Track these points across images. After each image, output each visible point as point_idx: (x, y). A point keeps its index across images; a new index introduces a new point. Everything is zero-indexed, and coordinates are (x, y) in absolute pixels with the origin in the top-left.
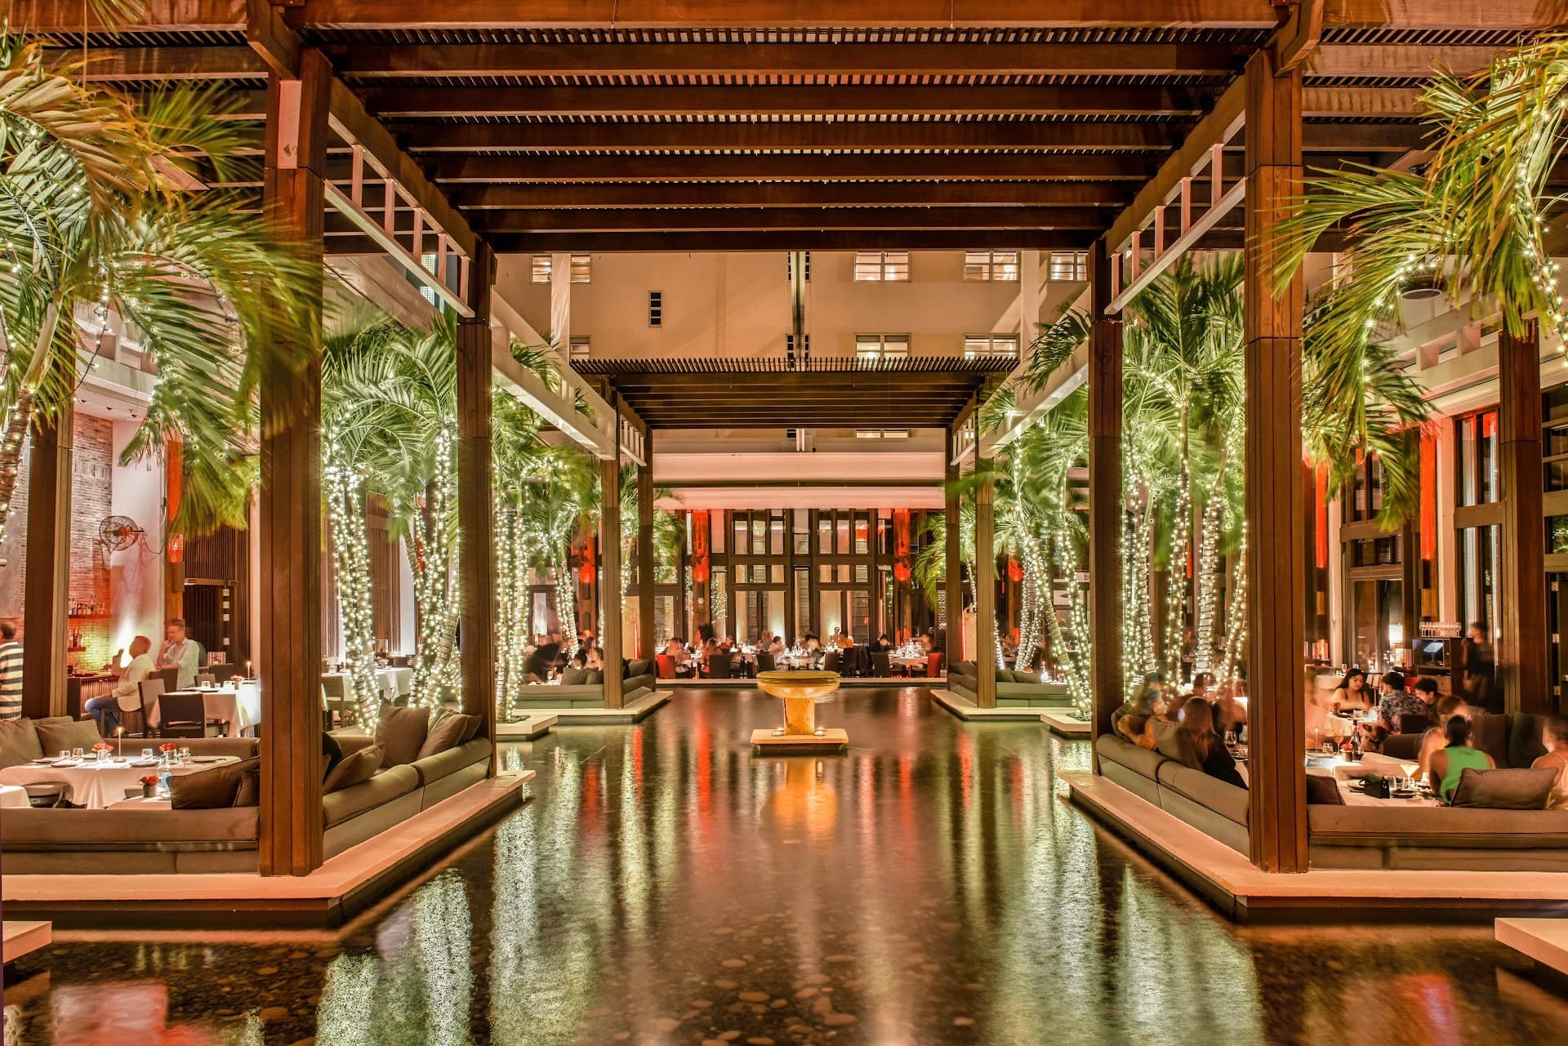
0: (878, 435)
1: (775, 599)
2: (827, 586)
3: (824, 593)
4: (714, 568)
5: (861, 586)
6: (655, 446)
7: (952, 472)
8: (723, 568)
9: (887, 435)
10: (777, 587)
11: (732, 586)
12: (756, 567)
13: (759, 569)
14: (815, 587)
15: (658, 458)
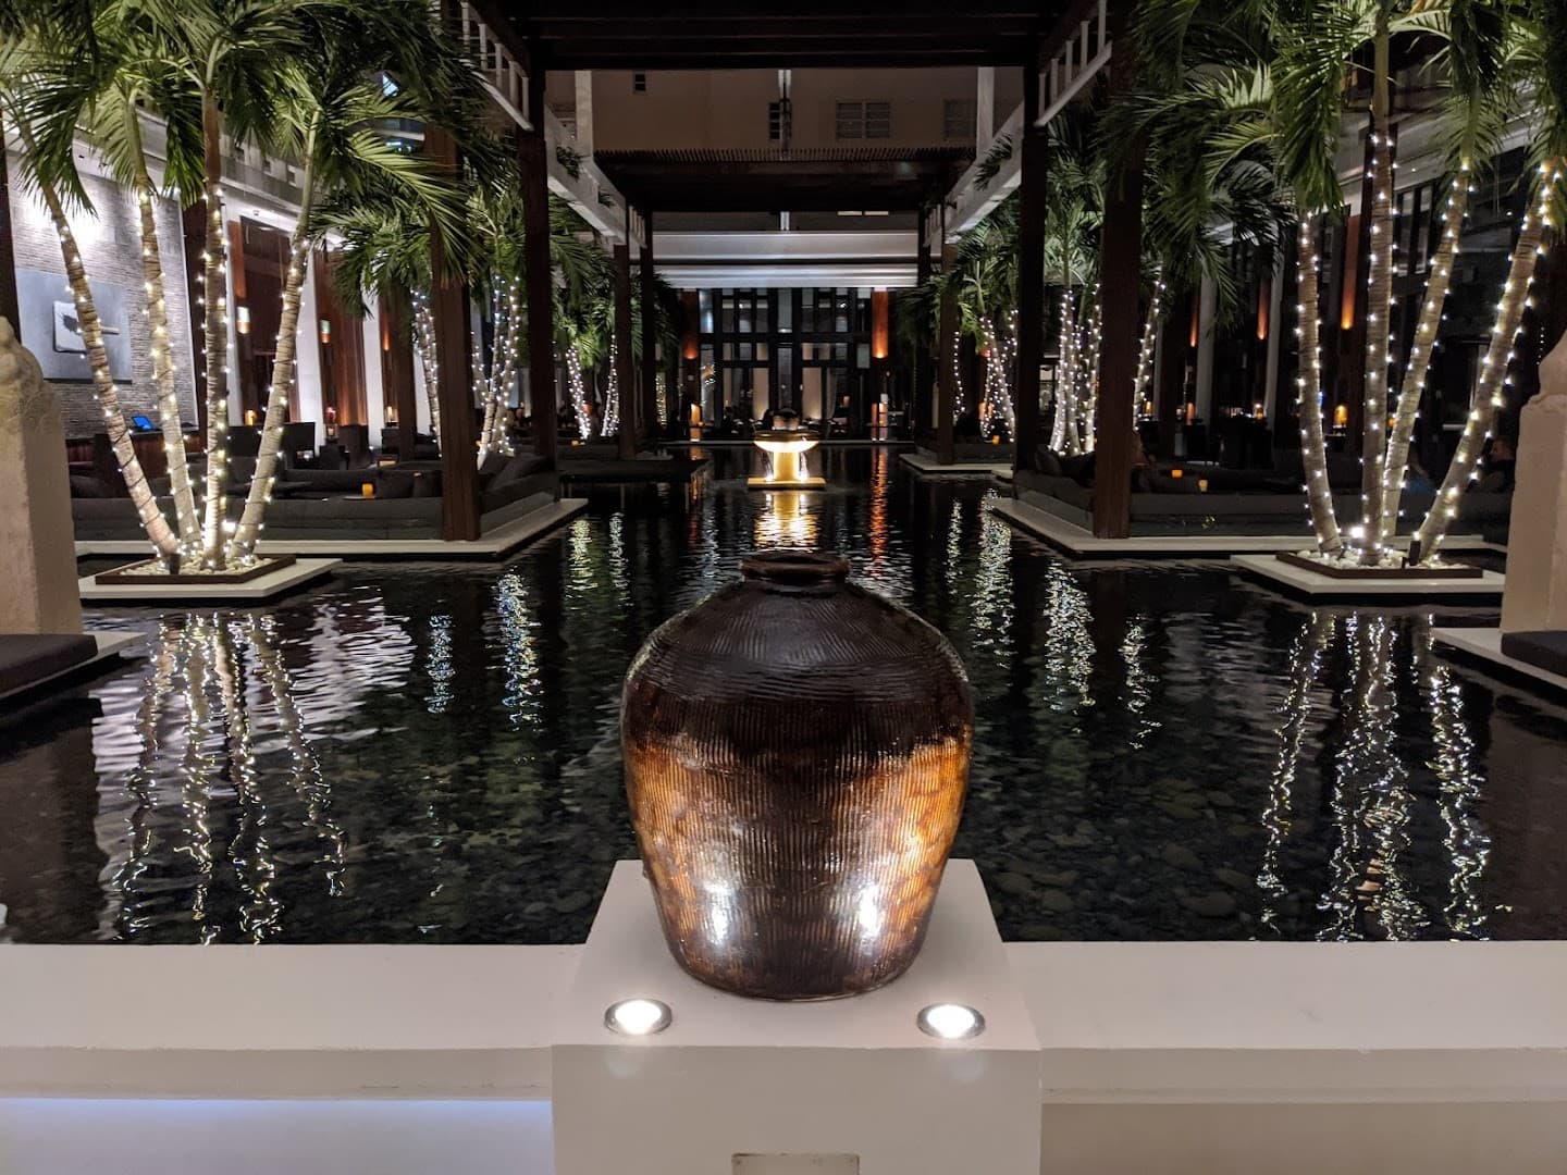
0: (859, 213)
1: (761, 376)
2: (808, 364)
3: (806, 371)
4: (704, 346)
5: (841, 364)
6: (654, 227)
7: (924, 251)
8: (710, 346)
9: (867, 213)
10: (762, 364)
11: (720, 364)
12: (742, 345)
13: (745, 347)
14: (798, 364)
15: (657, 237)
